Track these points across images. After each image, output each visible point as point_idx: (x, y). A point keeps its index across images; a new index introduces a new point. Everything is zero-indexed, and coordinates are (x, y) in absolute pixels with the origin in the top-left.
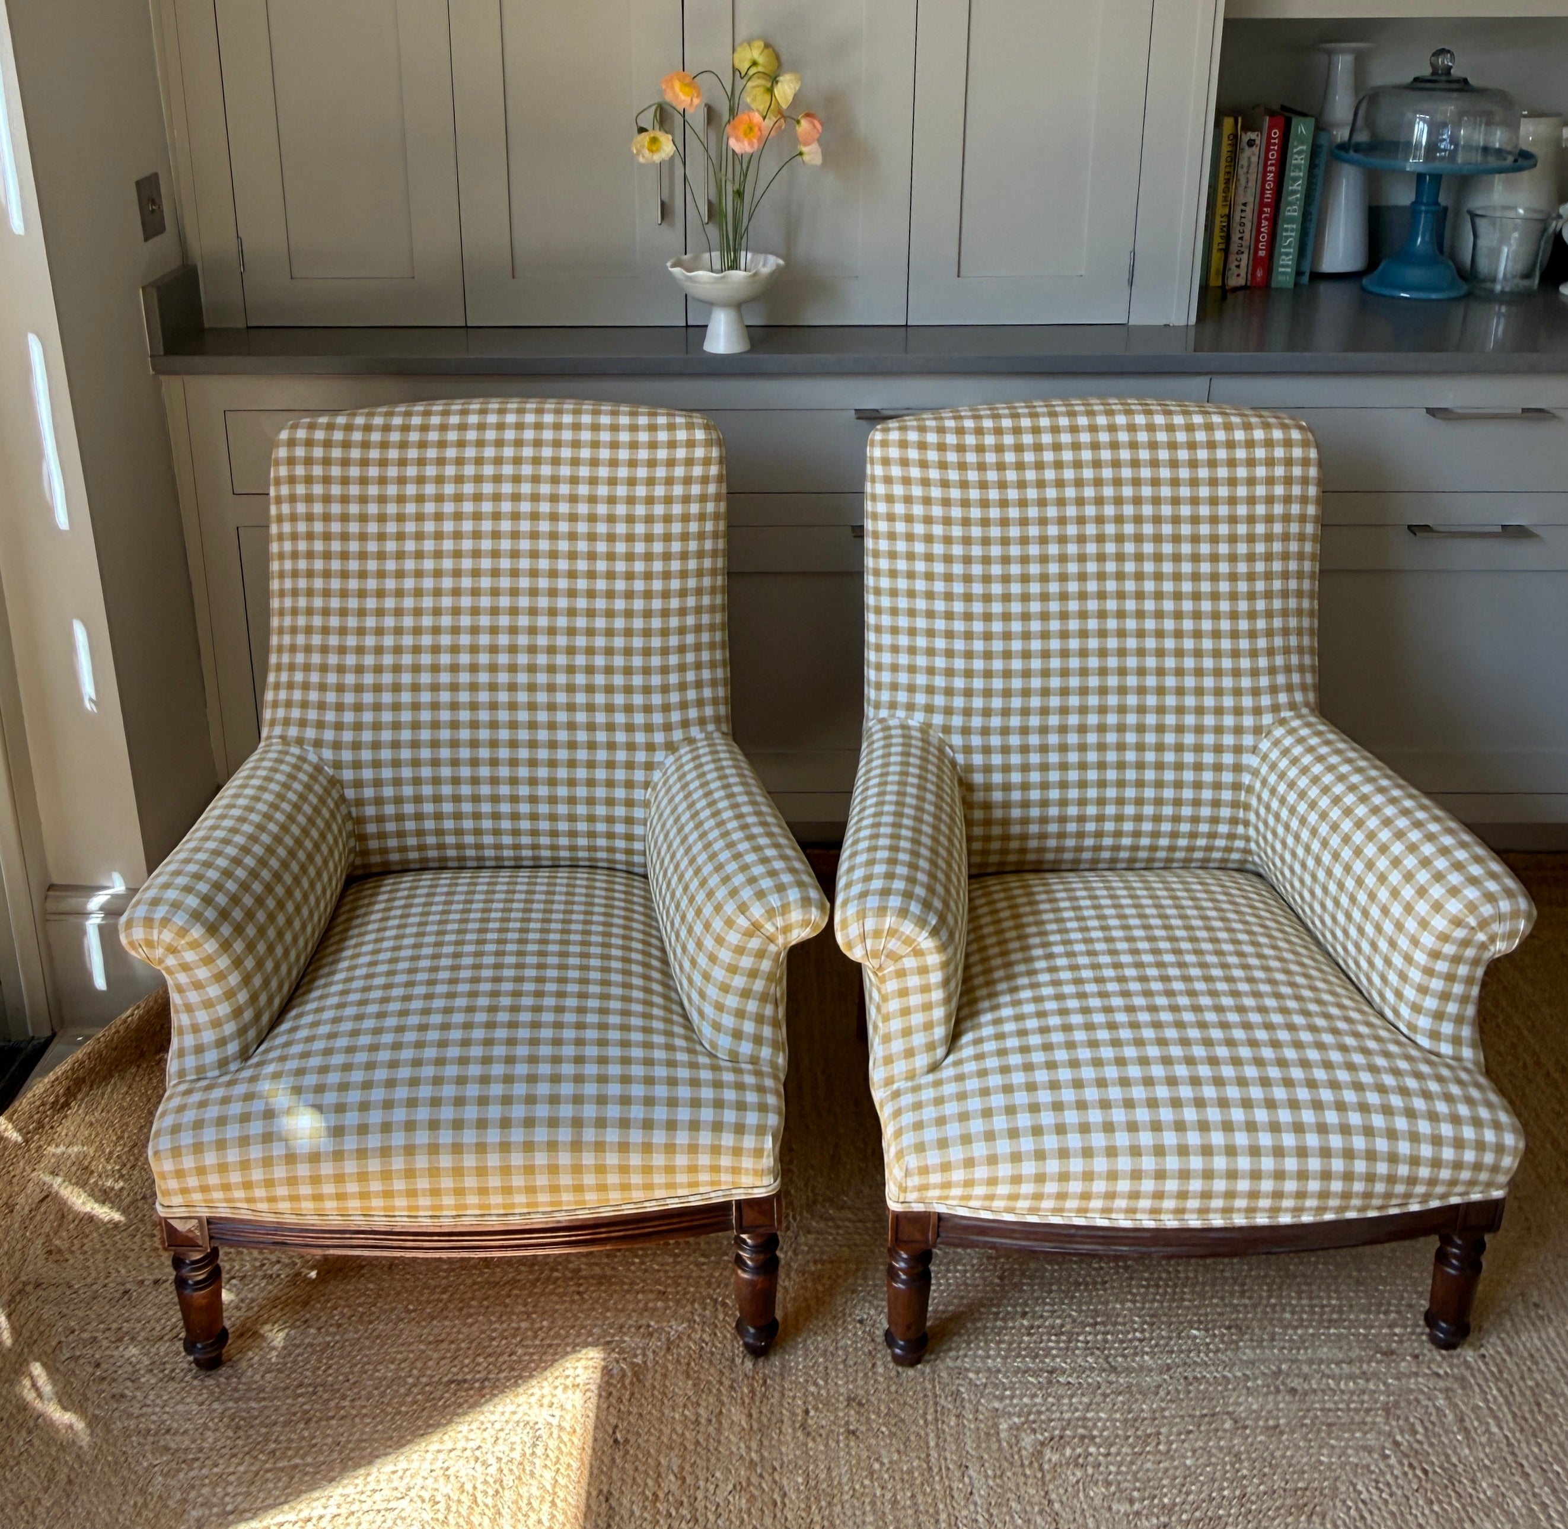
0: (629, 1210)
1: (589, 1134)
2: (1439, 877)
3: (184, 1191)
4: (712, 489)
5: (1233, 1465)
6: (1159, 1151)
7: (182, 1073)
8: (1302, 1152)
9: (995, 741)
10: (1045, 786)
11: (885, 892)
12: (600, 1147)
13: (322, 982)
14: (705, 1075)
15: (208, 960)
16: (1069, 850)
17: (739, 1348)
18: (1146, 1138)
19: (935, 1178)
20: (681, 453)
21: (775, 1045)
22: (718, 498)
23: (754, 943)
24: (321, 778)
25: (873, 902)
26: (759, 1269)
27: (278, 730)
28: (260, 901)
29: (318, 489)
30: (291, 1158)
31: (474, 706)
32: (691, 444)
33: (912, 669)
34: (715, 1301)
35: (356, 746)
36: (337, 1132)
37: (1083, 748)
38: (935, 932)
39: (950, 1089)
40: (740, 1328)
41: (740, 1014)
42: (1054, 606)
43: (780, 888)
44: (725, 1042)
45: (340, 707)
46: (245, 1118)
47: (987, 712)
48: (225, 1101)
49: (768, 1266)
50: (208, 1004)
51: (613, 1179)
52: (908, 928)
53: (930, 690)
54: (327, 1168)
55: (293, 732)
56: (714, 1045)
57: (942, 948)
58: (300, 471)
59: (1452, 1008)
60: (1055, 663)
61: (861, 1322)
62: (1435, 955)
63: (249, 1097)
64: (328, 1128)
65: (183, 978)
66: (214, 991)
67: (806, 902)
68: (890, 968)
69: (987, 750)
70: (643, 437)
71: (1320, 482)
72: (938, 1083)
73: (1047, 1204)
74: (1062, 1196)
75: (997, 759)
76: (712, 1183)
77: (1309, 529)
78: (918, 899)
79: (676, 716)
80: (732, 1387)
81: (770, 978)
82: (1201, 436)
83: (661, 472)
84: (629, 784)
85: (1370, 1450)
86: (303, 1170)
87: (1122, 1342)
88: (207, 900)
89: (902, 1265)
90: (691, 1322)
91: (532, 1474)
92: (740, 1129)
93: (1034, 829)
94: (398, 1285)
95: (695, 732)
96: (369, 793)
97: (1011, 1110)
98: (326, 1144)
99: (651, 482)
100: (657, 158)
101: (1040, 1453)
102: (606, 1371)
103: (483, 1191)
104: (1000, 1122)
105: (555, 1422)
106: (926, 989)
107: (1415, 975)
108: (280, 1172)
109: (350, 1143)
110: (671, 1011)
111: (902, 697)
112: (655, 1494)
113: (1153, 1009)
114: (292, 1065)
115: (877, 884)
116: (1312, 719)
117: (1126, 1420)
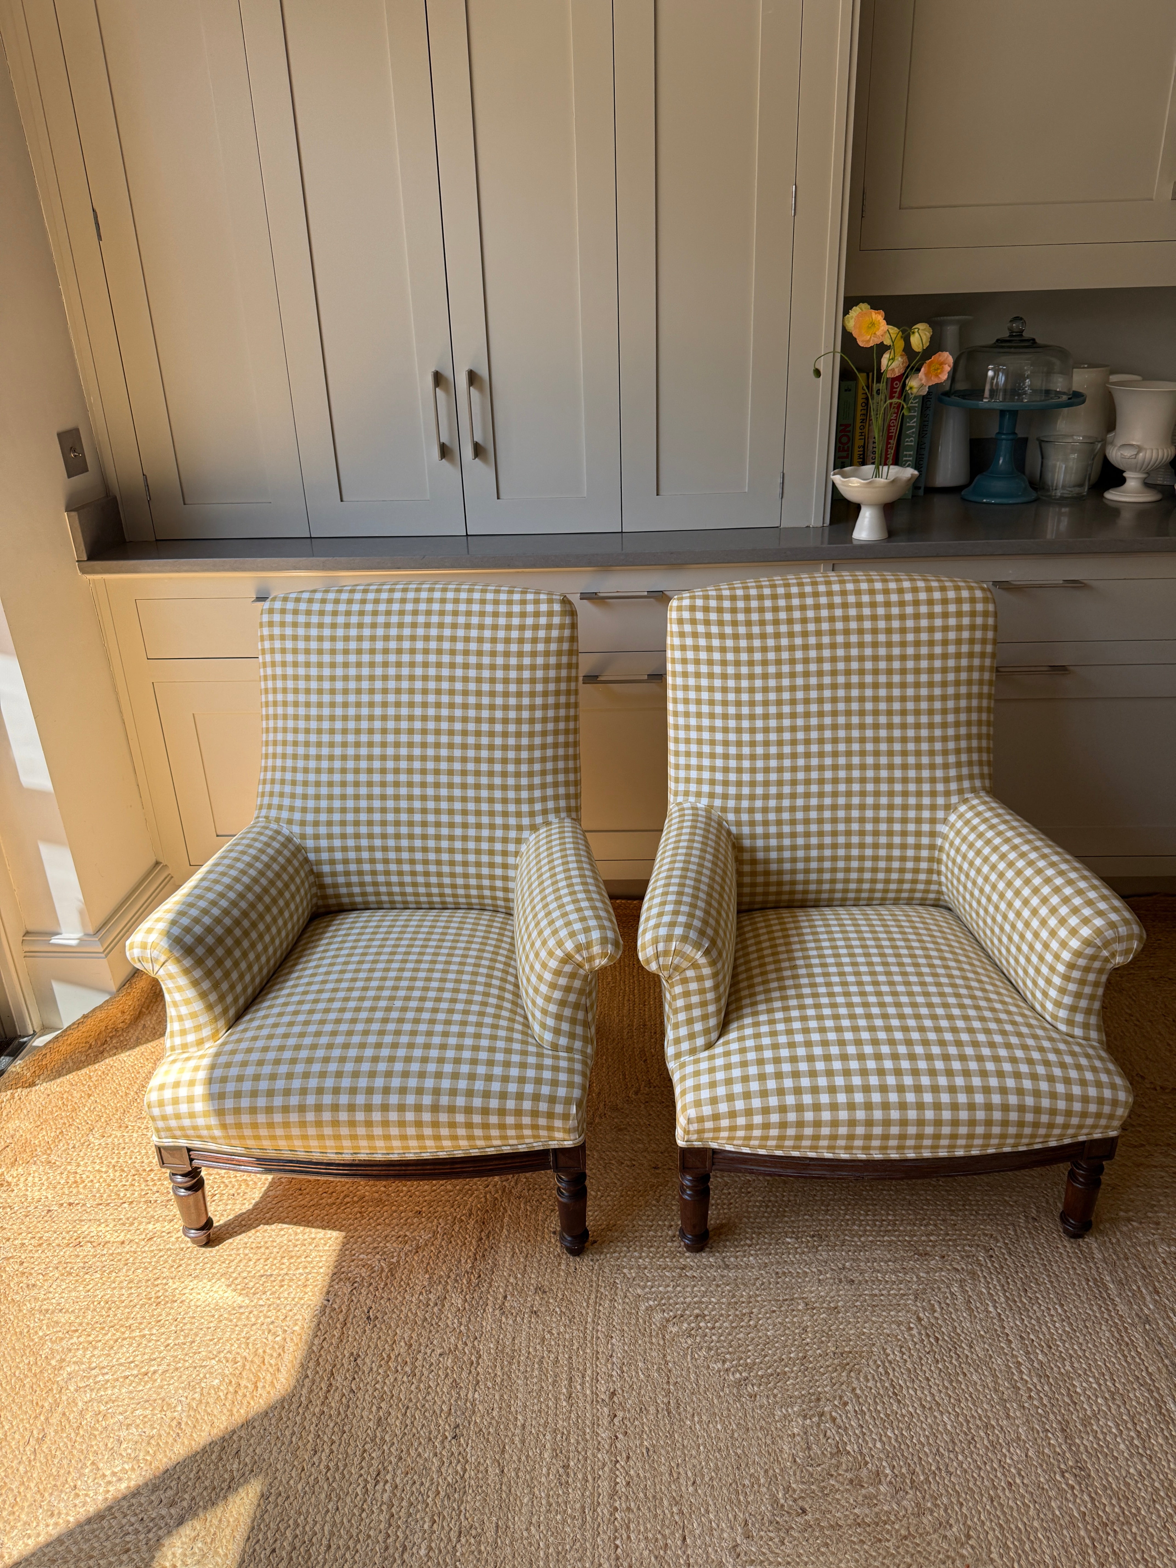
16: (825, 891)
21: (586, 1041)
23: (568, 968)
26: (572, 1196)
41: (559, 1017)
44: (549, 1037)
49: (578, 1195)
52: (688, 949)
56: (542, 1039)
66: (192, 993)
68: (677, 977)
76: (534, 1137)
78: (696, 929)
81: (581, 992)
85: (899, 1324)
108: (245, 1119)
110: (515, 1013)
113: (866, 1005)
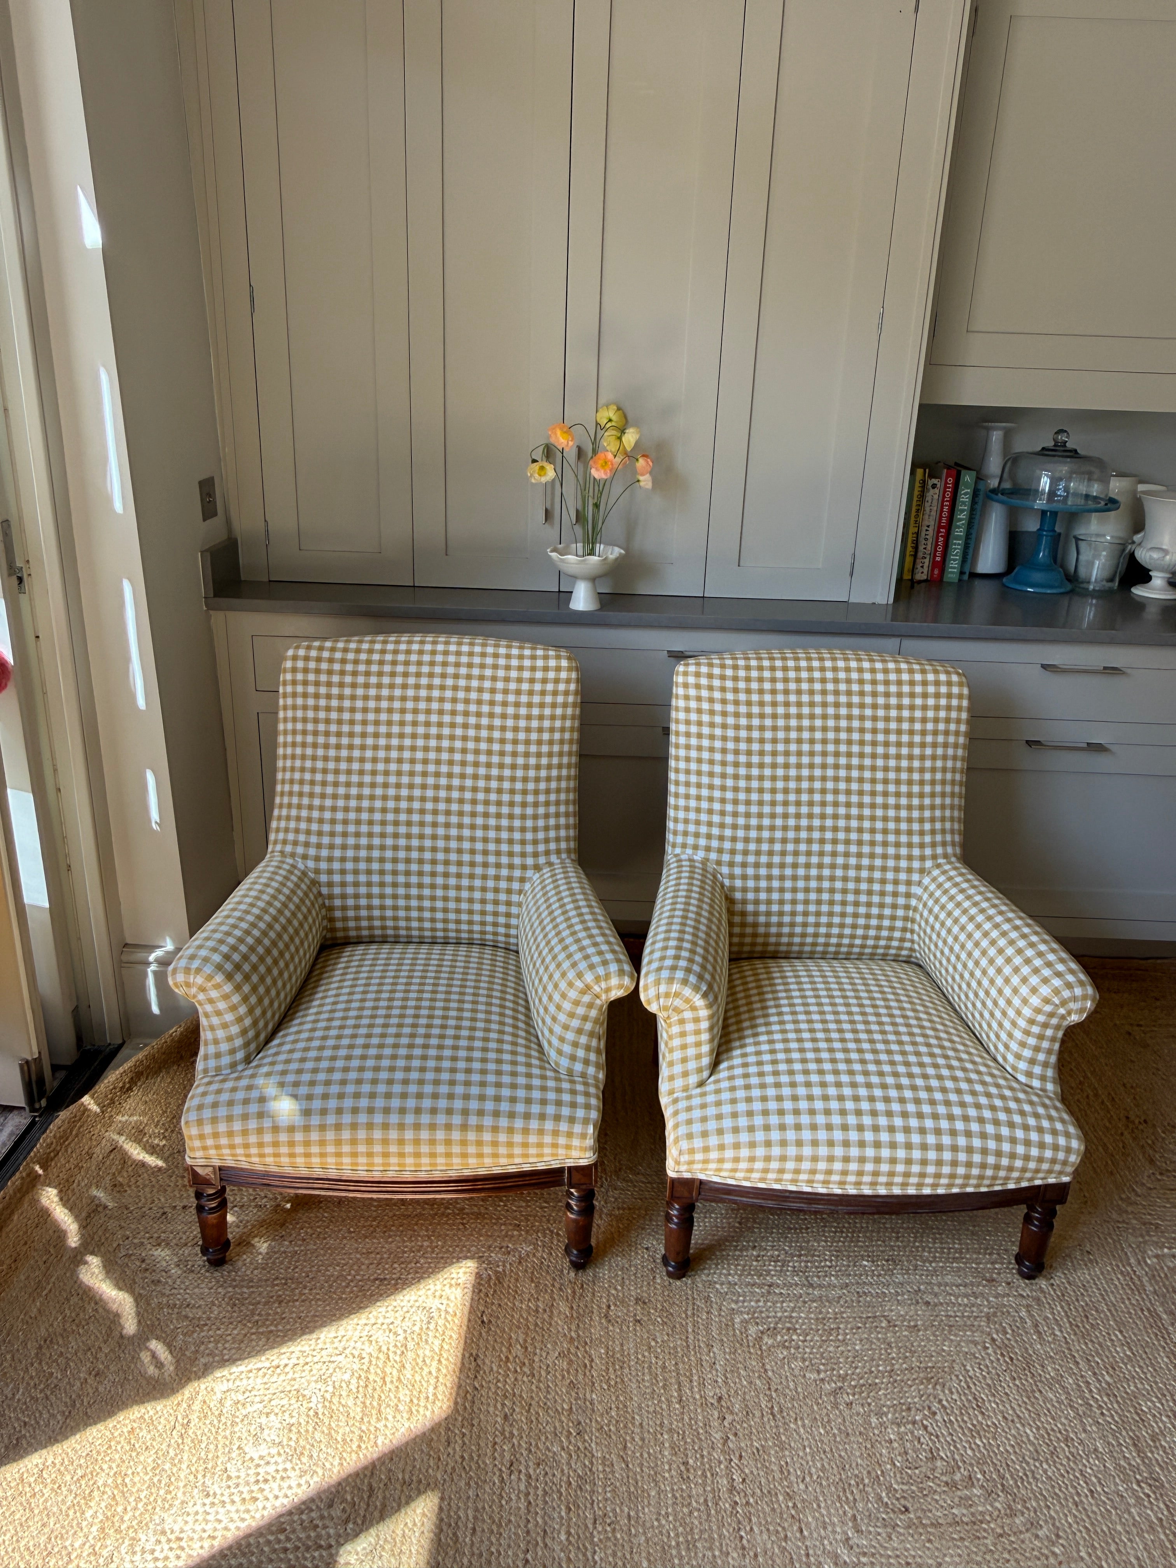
0: (497, 1170)
1: (473, 1120)
2: (1036, 971)
3: (205, 1148)
4: (571, 699)
5: (886, 1350)
6: (846, 1144)
7: (206, 1071)
8: (939, 1148)
9: (750, 871)
10: (781, 902)
11: (674, 968)
12: (479, 1128)
13: (301, 1014)
14: (551, 1084)
15: (226, 997)
16: (796, 945)
17: (567, 1263)
18: (838, 1135)
19: (699, 1156)
20: (551, 675)
21: (597, 1066)
22: (574, 705)
23: (586, 999)
24: (306, 880)
25: (665, 974)
26: (580, 1213)
27: (279, 847)
28: (262, 959)
29: (311, 689)
30: (276, 1129)
31: (409, 836)
32: (558, 669)
33: (698, 823)
34: (552, 1232)
35: (330, 859)
36: (307, 1113)
38: (705, 995)
39: (711, 1098)
40: (567, 1251)
41: (575, 1044)
42: (792, 785)
43: (605, 963)
44: (564, 1062)
45: (320, 833)
46: (246, 1102)
47: (746, 853)
48: (234, 1090)
49: (587, 1210)
50: (225, 1026)
51: (487, 1150)
52: (687, 992)
53: (709, 836)
54: (299, 1137)
55: (289, 848)
56: (557, 1064)
57: (709, 1006)
58: (300, 676)
59: (1041, 1057)
60: (792, 822)
61: (647, 1249)
62: (1032, 1022)
63: (250, 1088)
64: (301, 1110)
65: (209, 1008)
66: (229, 1017)
67: (621, 972)
68: (675, 1018)
69: (744, 877)
70: (527, 663)
71: (970, 710)
72: (703, 1094)
73: (771, 1176)
74: (781, 1171)
75: (751, 884)
76: (553, 1155)
77: (961, 740)
78: (695, 973)
79: (541, 848)
80: (561, 1289)
81: (596, 1021)
82: (893, 677)
83: (538, 687)
84: (509, 891)
85: (975, 1343)
86: (283, 1137)
87: (817, 1267)
88: (227, 957)
89: (675, 1212)
90: (536, 1245)
91: (427, 1341)
92: (572, 1120)
93: (773, 930)
94: (344, 1215)
95: (554, 858)
96: (337, 890)
97: (750, 1114)
98: (298, 1120)
99: (531, 693)
100: (544, 480)
101: (761, 1338)
102: (478, 1276)
103: (402, 1155)
104: (743, 1122)
105: (443, 1308)
106: (697, 1032)
107: (1018, 1034)
108: (268, 1138)
109: (315, 1120)
110: (530, 1041)
111: (690, 840)
112: (507, 1358)
114: (279, 1067)
115: (668, 963)
116: (958, 865)
117: (817, 1319)
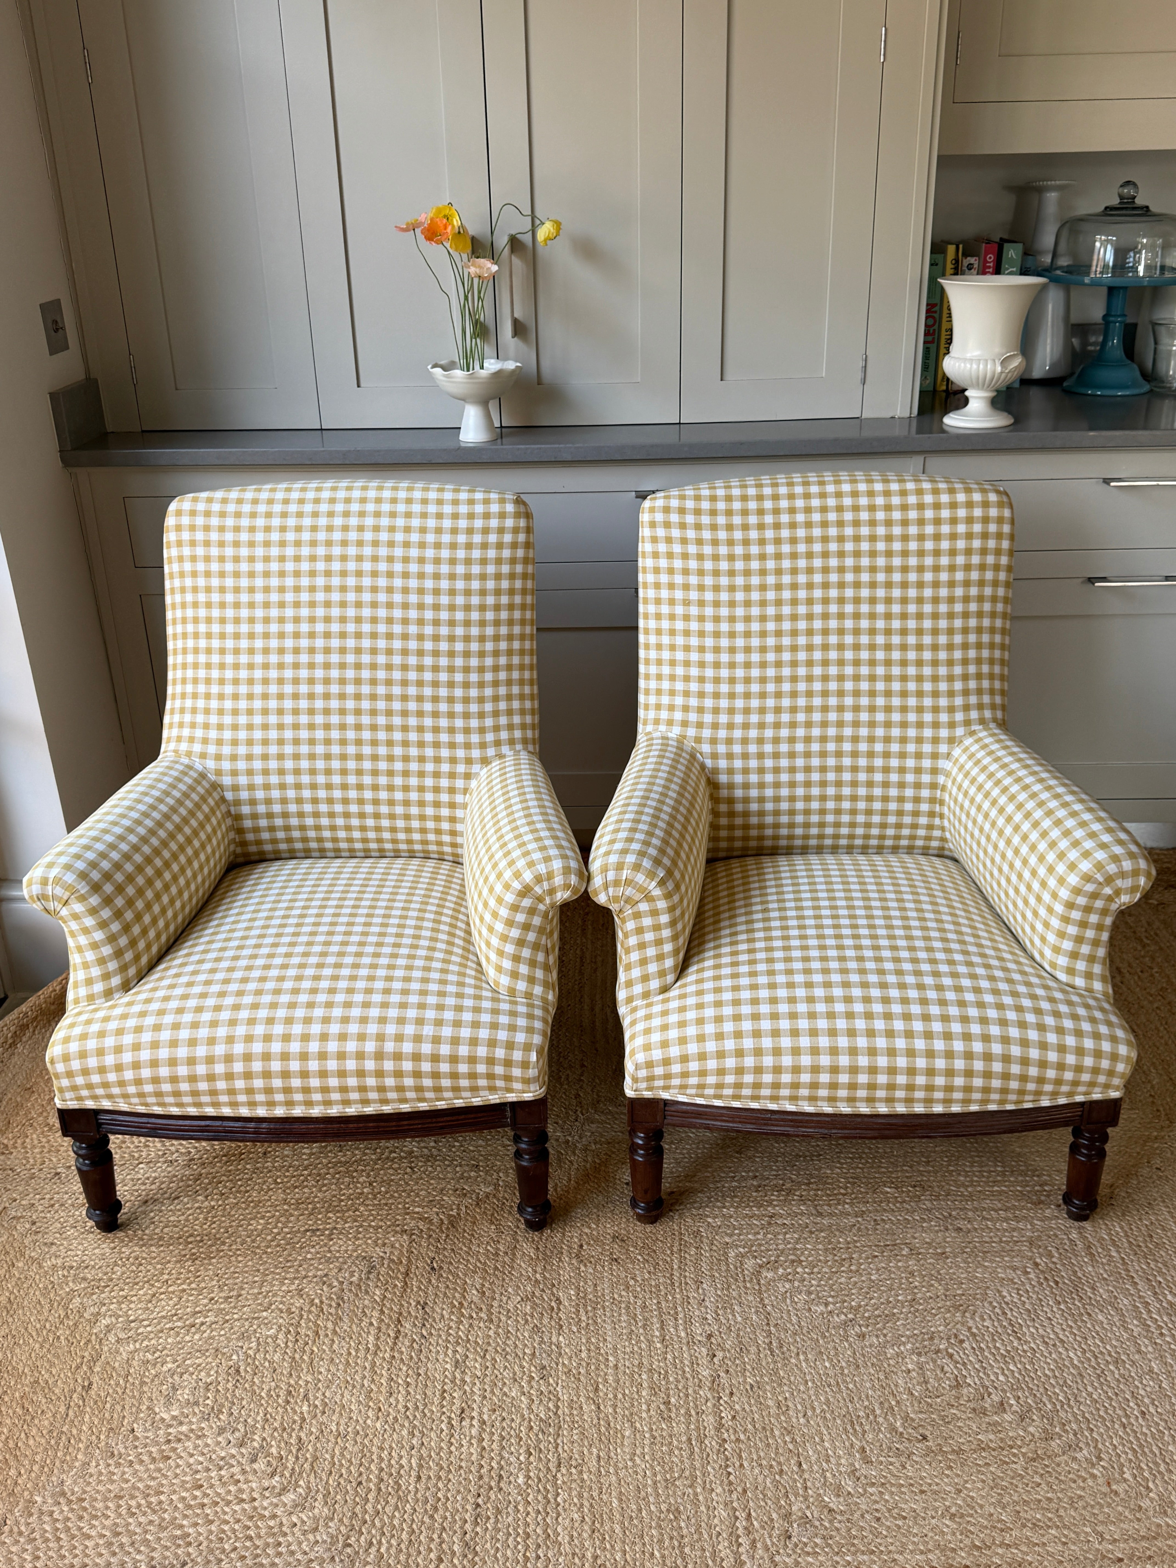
5: (907, 1279)
9: (737, 749)
10: (777, 785)
19: (676, 1069)
21: (546, 983)
23: (527, 903)
31: (327, 727)
32: (502, 515)
33: (672, 693)
35: (234, 758)
37: (808, 755)
38: (662, 883)
43: (548, 860)
45: (220, 727)
47: (730, 726)
48: (125, 1017)
52: (641, 879)
53: (686, 709)
56: (496, 984)
57: (669, 896)
60: (786, 687)
66: (115, 928)
68: (630, 911)
69: (730, 756)
71: (1011, 553)
73: (765, 1093)
75: (738, 764)
79: (490, 737)
84: (452, 790)
89: (640, 1142)
91: (367, 1292)
95: (505, 749)
96: (244, 795)
97: (737, 1018)
101: (759, 1273)
104: (728, 1027)
111: (664, 715)
112: (461, 1303)
116: (997, 731)
